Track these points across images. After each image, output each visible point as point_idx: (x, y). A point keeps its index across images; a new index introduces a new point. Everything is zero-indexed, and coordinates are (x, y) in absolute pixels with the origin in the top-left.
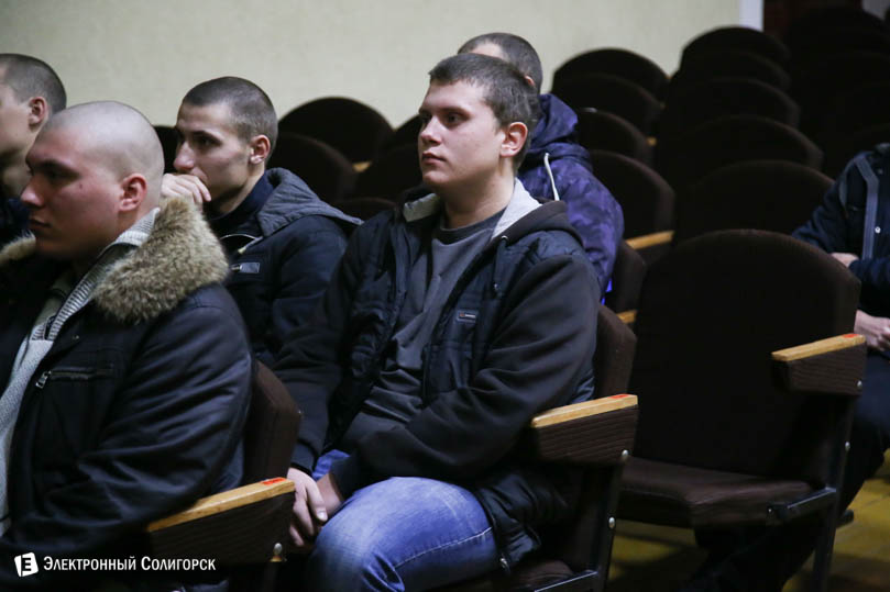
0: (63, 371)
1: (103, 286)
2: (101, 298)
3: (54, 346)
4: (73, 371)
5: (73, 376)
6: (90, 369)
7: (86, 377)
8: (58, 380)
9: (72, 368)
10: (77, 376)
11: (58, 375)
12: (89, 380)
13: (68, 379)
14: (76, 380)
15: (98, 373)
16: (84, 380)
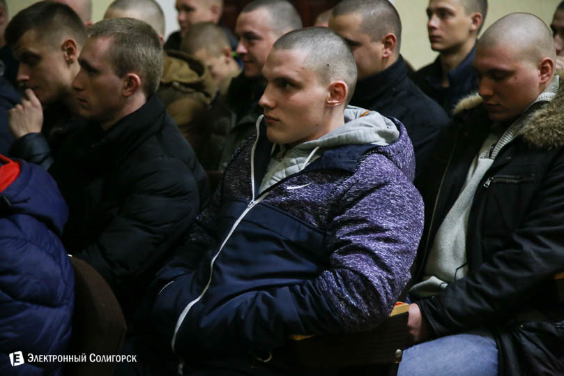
0: (501, 178)
1: (527, 126)
2: (526, 134)
3: (494, 162)
4: (507, 177)
5: (507, 181)
6: (518, 176)
7: (516, 182)
8: (497, 183)
9: (506, 176)
10: (510, 181)
11: (498, 180)
12: (518, 184)
13: (505, 183)
14: (509, 183)
15: (524, 179)
16: (515, 184)
